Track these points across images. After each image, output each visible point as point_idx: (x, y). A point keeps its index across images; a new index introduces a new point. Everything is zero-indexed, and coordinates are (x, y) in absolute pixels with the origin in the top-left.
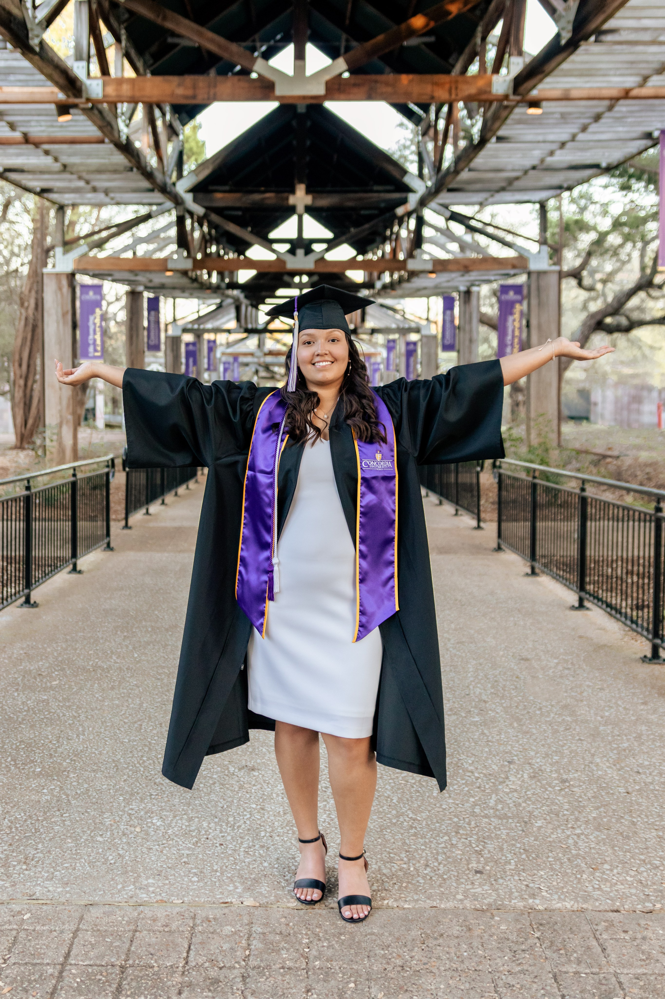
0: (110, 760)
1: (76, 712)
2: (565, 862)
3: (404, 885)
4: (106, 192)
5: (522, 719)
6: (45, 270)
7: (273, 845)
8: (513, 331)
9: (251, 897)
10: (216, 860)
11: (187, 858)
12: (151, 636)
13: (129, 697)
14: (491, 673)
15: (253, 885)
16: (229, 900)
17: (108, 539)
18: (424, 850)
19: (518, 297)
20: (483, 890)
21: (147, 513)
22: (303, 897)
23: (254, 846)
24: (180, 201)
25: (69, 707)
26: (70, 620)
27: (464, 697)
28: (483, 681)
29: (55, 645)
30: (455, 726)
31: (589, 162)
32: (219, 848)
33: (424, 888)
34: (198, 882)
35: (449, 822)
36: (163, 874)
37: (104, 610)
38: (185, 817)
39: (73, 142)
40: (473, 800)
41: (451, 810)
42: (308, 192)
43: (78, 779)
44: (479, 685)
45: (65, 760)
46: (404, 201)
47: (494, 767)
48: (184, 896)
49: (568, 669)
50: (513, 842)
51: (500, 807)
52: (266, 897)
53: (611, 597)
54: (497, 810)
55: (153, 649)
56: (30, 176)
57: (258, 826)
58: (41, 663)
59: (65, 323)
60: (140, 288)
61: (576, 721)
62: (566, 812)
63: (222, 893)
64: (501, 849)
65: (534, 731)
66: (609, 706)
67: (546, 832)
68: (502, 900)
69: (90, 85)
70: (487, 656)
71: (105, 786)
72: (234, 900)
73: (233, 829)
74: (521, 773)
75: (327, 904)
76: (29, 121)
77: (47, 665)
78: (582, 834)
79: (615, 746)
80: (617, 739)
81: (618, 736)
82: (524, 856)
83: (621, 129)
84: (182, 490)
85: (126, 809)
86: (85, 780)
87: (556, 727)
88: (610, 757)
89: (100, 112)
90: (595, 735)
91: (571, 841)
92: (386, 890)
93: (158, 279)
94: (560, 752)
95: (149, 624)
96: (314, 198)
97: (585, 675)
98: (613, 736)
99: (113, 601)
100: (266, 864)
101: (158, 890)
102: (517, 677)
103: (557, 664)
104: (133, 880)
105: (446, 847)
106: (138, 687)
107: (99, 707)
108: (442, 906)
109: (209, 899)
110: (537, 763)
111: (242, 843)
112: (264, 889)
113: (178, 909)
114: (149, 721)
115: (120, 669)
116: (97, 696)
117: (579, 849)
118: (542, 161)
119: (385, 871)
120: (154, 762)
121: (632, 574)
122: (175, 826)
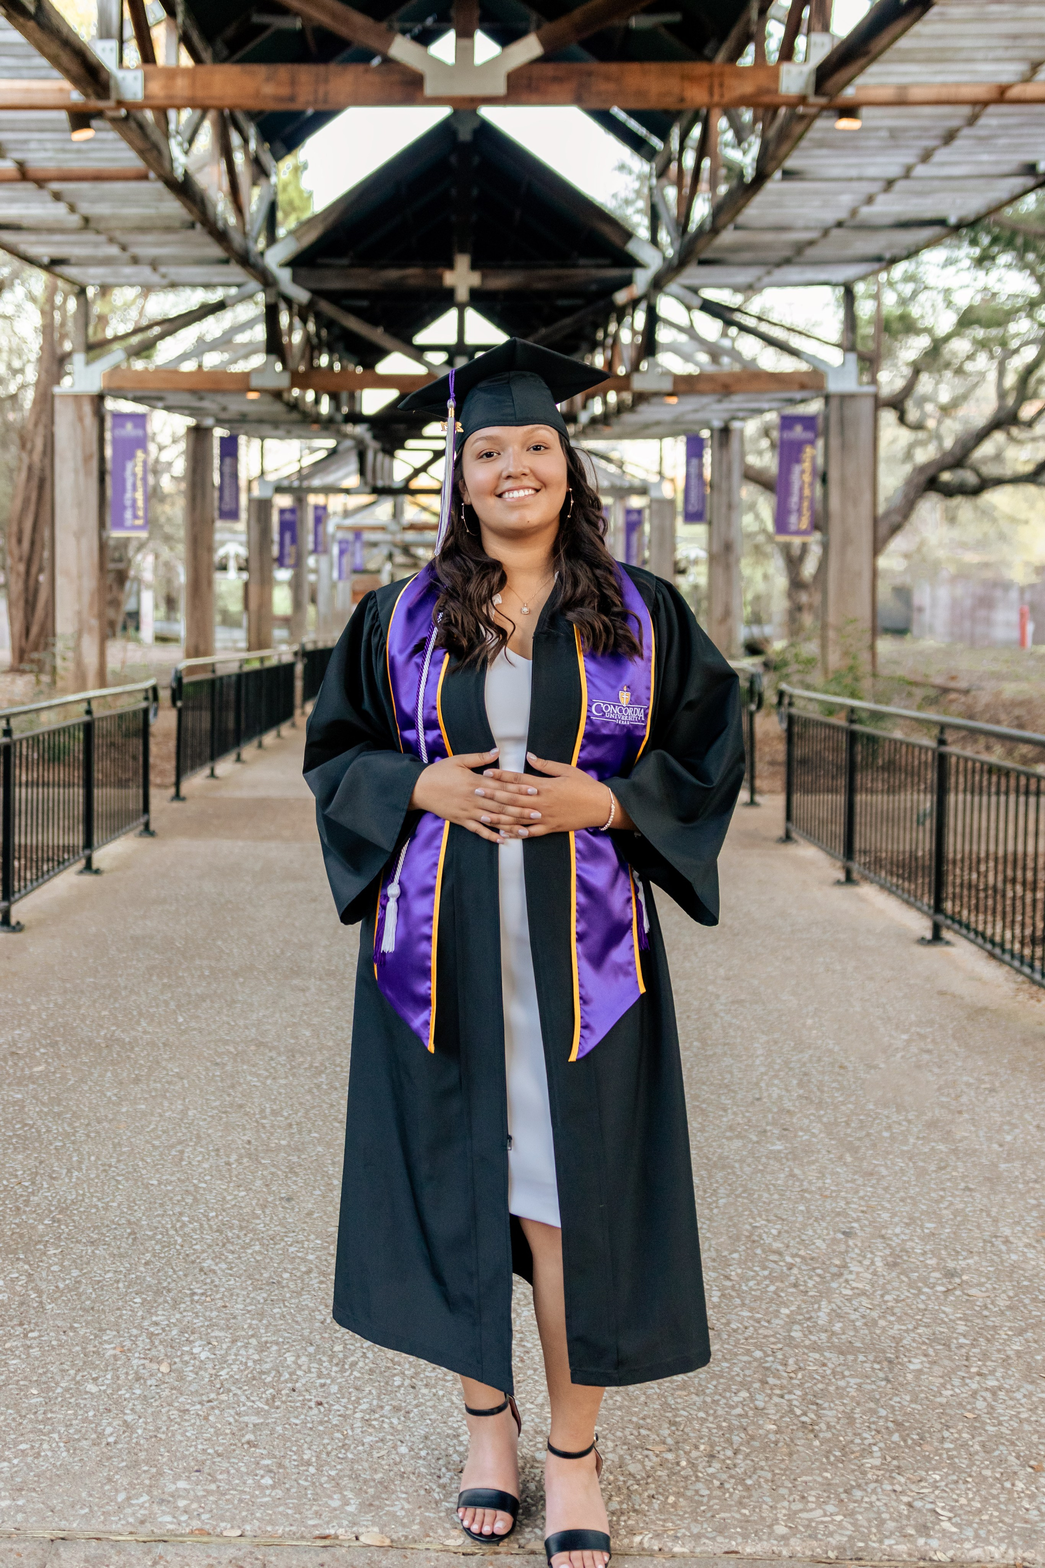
0: (123, 1221)
1: (70, 1125)
2: (977, 1453)
3: (671, 1499)
4: (154, 264)
5: (859, 1147)
6: (57, 390)
7: (417, 1406)
8: (801, 489)
9: (374, 1524)
10: (308, 1439)
11: (254, 1432)
12: (209, 984)
13: (165, 1097)
14: (794, 1058)
15: (379, 1498)
16: (332, 1532)
17: (146, 817)
18: (704, 1420)
19: (809, 435)
20: (825, 1515)
21: (212, 775)
22: (475, 1528)
23: (382, 1407)
24: (270, 280)
25: (59, 1114)
26: (75, 954)
27: (752, 1103)
28: (782, 1074)
29: (44, 999)
30: (742, 1161)
31: (929, 215)
32: (315, 1411)
33: (710, 1508)
34: (273, 1487)
35: (746, 1358)
36: (206, 1470)
37: (132, 938)
38: (253, 1341)
39: (98, 177)
40: (787, 1311)
41: (748, 1333)
42: (474, 267)
43: (63, 1259)
44: (776, 1082)
45: (41, 1221)
46: (627, 282)
47: (819, 1242)
48: (244, 1520)
49: (929, 1051)
50: (872, 1405)
51: (837, 1327)
52: (404, 1525)
53: (985, 923)
54: (833, 1333)
55: (211, 1008)
56: (32, 238)
57: (390, 1365)
58: (18, 1032)
59: (87, 473)
60: (209, 422)
61: (955, 1151)
62: (962, 1340)
63: (318, 1515)
64: (851, 1421)
65: (884, 1172)
66: (1009, 1123)
67: (931, 1383)
68: (866, 1538)
69: (124, 79)
70: (785, 1027)
71: (110, 1275)
72: (341, 1531)
73: (343, 1370)
74: (869, 1255)
75: (522, 1541)
76: (26, 142)
77: (28, 1035)
78: (1000, 1388)
79: (1033, 1202)
80: (1033, 1189)
81: (1036, 1181)
82: (896, 1437)
83: (985, 157)
84: (269, 738)
85: (146, 1323)
86: (74, 1261)
87: (921, 1164)
88: (1028, 1224)
89: (141, 126)
90: (993, 1180)
91: (980, 1404)
92: (635, 1511)
93: (235, 406)
94: (934, 1213)
95: (205, 963)
96: (484, 277)
97: (959, 1064)
98: (1026, 1183)
99: (148, 923)
100: (403, 1449)
101: (195, 1506)
102: (842, 1067)
103: (909, 1042)
104: (147, 1482)
105: (746, 1416)
106: (182, 1079)
107: (110, 1116)
108: (748, 1550)
109: (294, 1528)
110: (897, 1235)
111: (358, 1401)
112: (399, 1506)
113: (231, 1552)
114: (196, 1144)
115: (152, 1044)
116: (109, 1094)
117: (1000, 1424)
118: (854, 212)
119: (633, 1468)
120: (201, 1225)
121: (1014, 881)
122: (235, 1360)
